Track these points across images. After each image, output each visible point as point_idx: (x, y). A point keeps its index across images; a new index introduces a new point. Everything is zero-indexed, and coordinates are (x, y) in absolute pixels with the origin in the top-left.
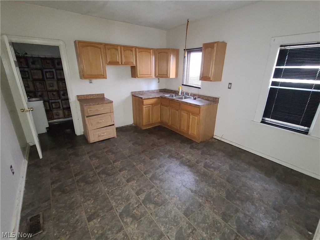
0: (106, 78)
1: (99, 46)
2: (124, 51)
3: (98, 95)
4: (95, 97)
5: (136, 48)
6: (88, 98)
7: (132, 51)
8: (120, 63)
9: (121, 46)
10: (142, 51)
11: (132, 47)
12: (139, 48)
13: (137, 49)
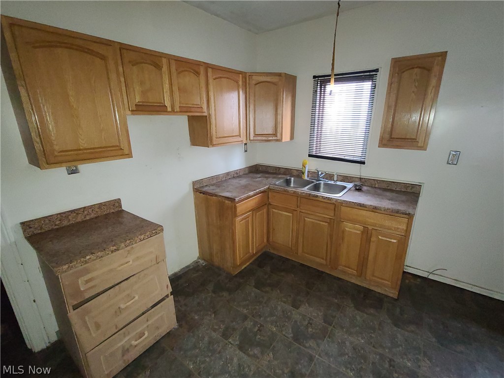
0: (129, 155)
1: (102, 50)
2: (179, 73)
3: (100, 205)
4: (93, 216)
5: (207, 66)
6: (65, 223)
7: (197, 73)
8: (169, 109)
9: (169, 57)
10: (221, 78)
11: (198, 64)
12: (215, 68)
13: (210, 70)
